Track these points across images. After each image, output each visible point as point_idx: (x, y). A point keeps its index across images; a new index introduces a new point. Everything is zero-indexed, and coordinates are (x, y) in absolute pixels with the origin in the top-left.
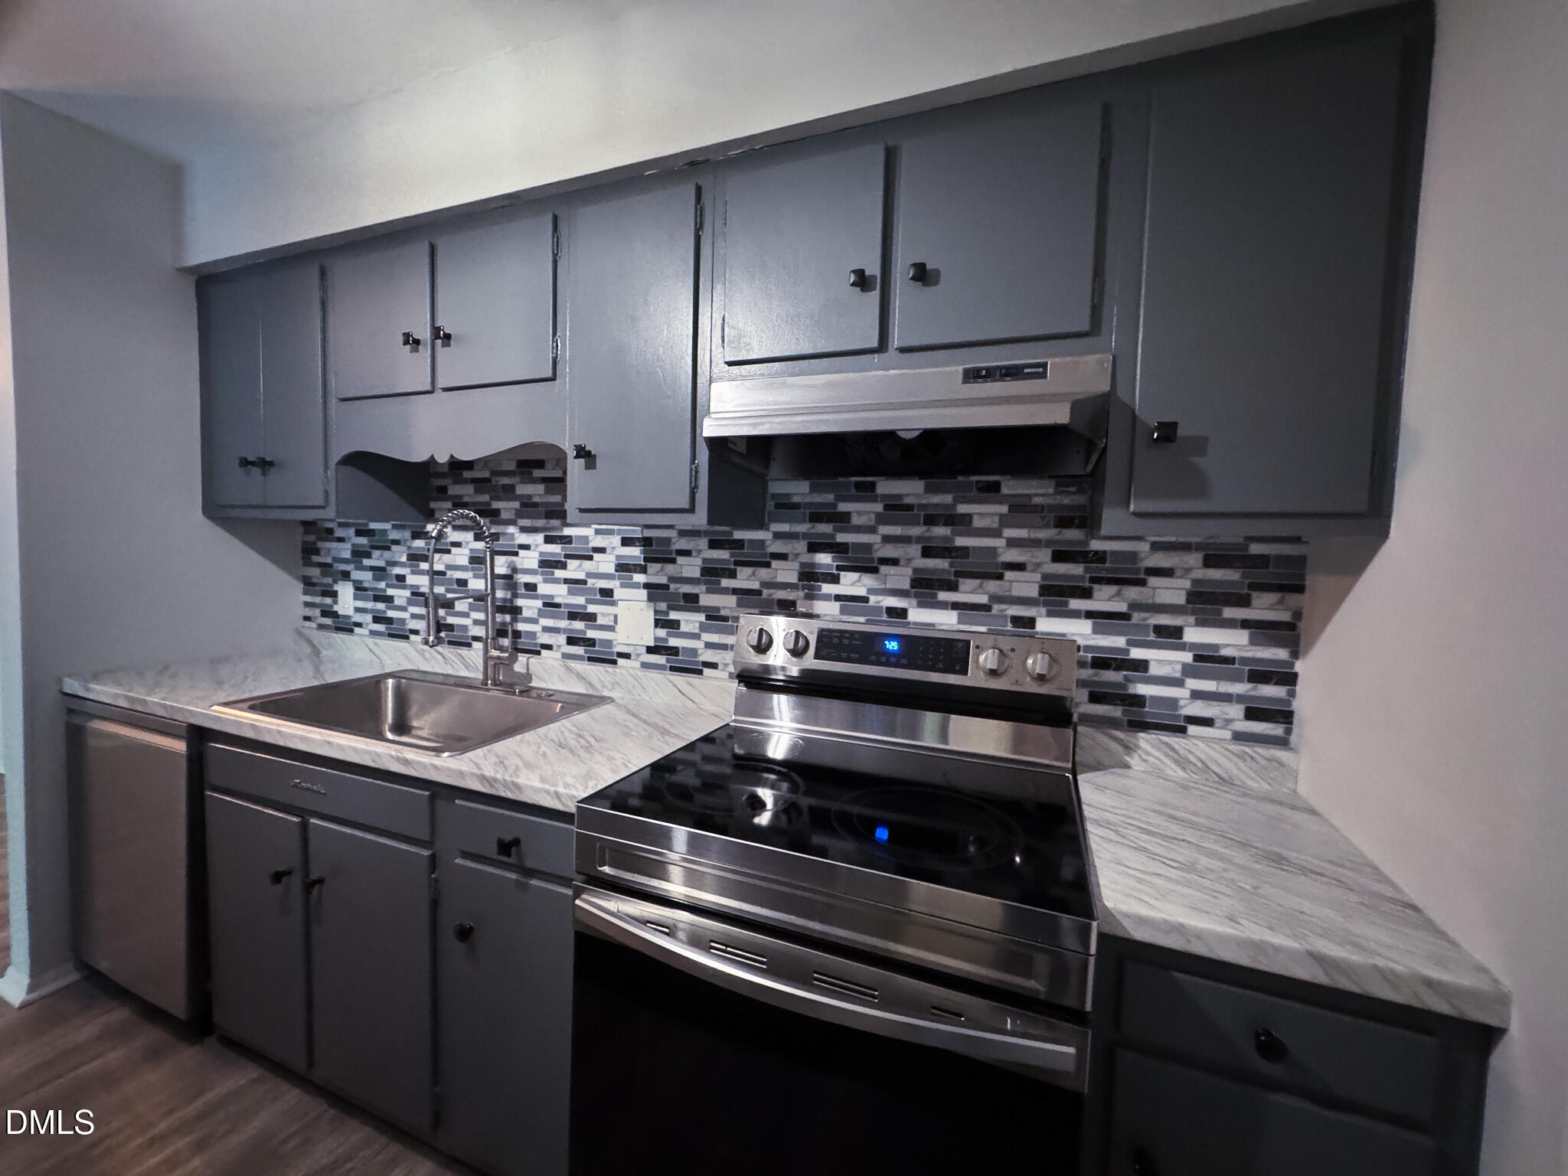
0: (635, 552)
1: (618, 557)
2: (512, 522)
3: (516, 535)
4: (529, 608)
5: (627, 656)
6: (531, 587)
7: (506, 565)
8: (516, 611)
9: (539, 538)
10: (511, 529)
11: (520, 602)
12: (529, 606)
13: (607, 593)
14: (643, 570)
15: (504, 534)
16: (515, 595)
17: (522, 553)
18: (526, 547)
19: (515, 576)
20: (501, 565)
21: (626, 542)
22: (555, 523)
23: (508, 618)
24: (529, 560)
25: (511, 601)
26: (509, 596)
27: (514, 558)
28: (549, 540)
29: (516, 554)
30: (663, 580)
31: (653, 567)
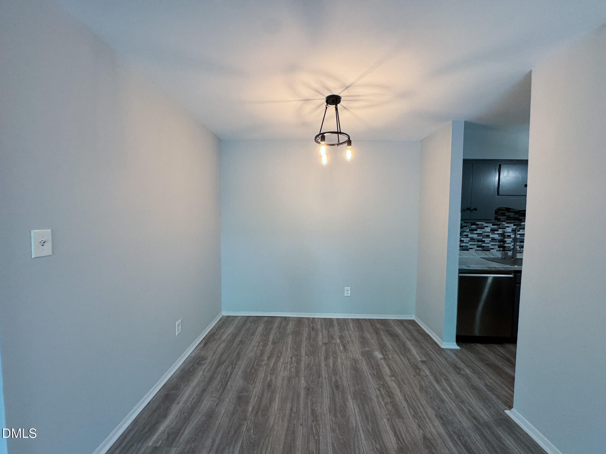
2: (504, 221)
3: (505, 224)
4: (508, 241)
6: (509, 236)
8: (504, 242)
10: (504, 223)
11: (506, 239)
12: (508, 240)
15: (501, 224)
18: (508, 227)
19: (504, 233)
20: (500, 231)
24: (509, 230)
27: (504, 230)
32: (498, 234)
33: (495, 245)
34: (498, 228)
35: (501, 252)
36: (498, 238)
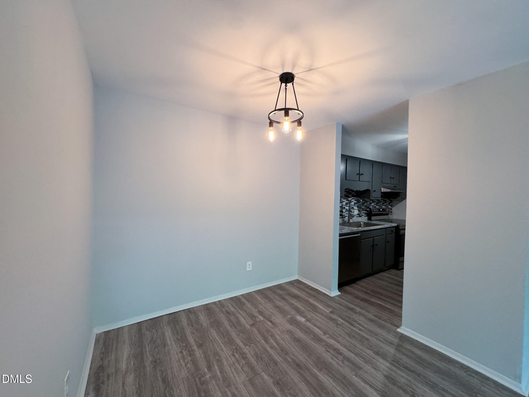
0: (356, 201)
5: (355, 216)
9: (346, 200)
14: (356, 204)
16: (342, 209)
21: (355, 200)
22: (347, 198)
25: (342, 210)
28: (347, 200)
29: (342, 203)
30: (358, 205)
31: (358, 203)
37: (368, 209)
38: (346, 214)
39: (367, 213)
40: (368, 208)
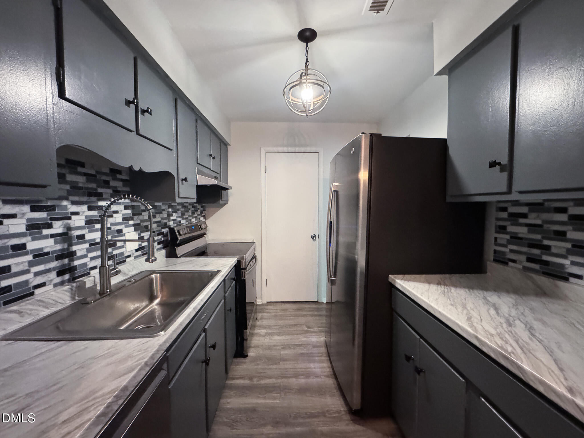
0: (129, 212)
1: (123, 214)
2: (65, 198)
3: (69, 206)
4: (80, 250)
5: (129, 256)
6: (81, 237)
7: (62, 227)
8: (71, 255)
9: (85, 208)
10: (65, 203)
11: (74, 248)
13: (120, 231)
14: (132, 219)
15: (58, 206)
16: (71, 245)
17: (73, 217)
18: (77, 213)
19: (70, 232)
20: (58, 227)
21: (126, 208)
22: (94, 199)
23: (66, 261)
24: (78, 221)
25: (68, 249)
26: (66, 246)
27: (69, 221)
28: (90, 209)
29: (70, 218)
30: (138, 222)
31: (135, 217)
32: (52, 236)
33: (49, 271)
34: (51, 219)
35: (67, 287)
36: (55, 249)
37: (165, 230)
38: (92, 259)
39: (163, 239)
40: (165, 226)
